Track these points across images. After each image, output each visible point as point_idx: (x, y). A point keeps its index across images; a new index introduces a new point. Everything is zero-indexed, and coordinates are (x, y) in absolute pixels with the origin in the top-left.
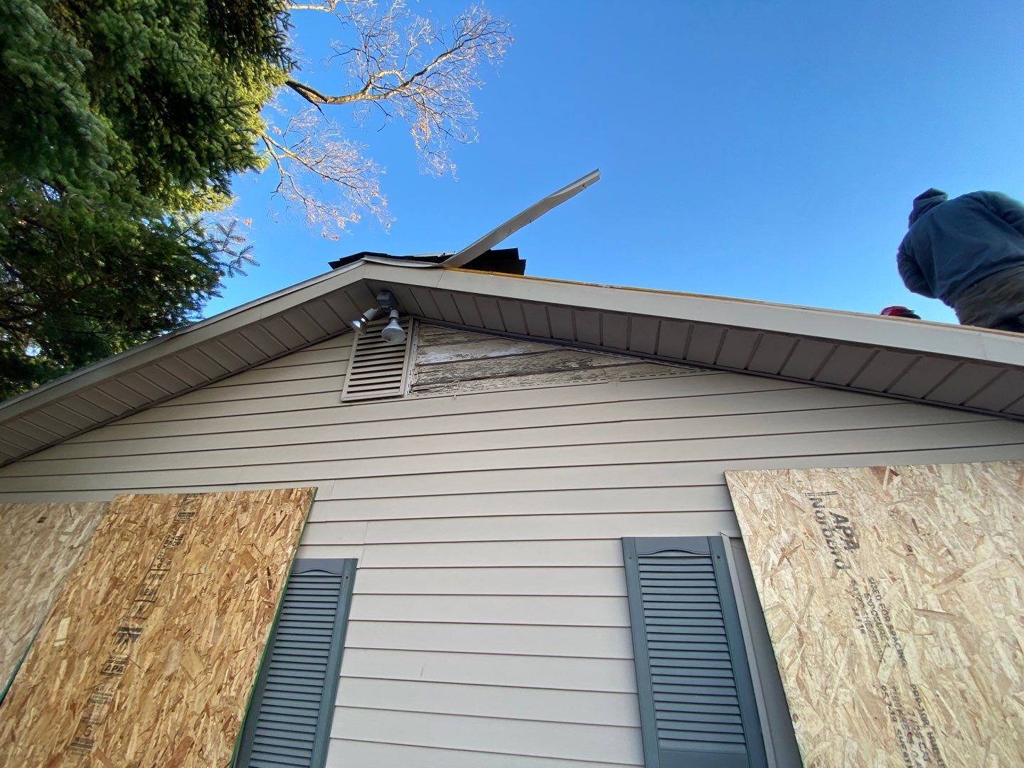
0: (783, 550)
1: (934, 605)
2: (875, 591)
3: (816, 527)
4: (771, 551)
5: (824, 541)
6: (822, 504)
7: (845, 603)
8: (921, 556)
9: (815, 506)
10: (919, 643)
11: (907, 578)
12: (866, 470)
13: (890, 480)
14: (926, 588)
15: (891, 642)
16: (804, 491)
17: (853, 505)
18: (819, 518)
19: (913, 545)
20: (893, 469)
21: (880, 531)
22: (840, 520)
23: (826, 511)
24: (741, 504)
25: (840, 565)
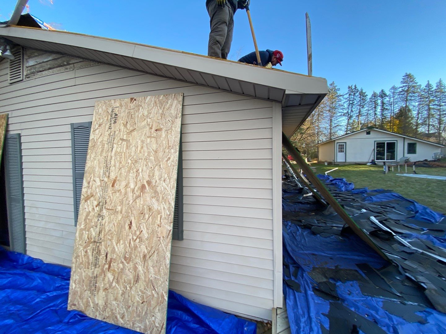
0: (100, 124)
1: (125, 137)
2: (114, 134)
3: (110, 117)
4: (97, 125)
5: (109, 121)
7: (107, 137)
8: (128, 125)
10: (117, 146)
11: (122, 131)
14: (125, 133)
15: (112, 147)
16: (112, 107)
17: (121, 110)
18: (112, 115)
19: (128, 122)
21: (123, 118)
22: (116, 115)
23: (114, 112)
24: (96, 112)
25: (110, 128)
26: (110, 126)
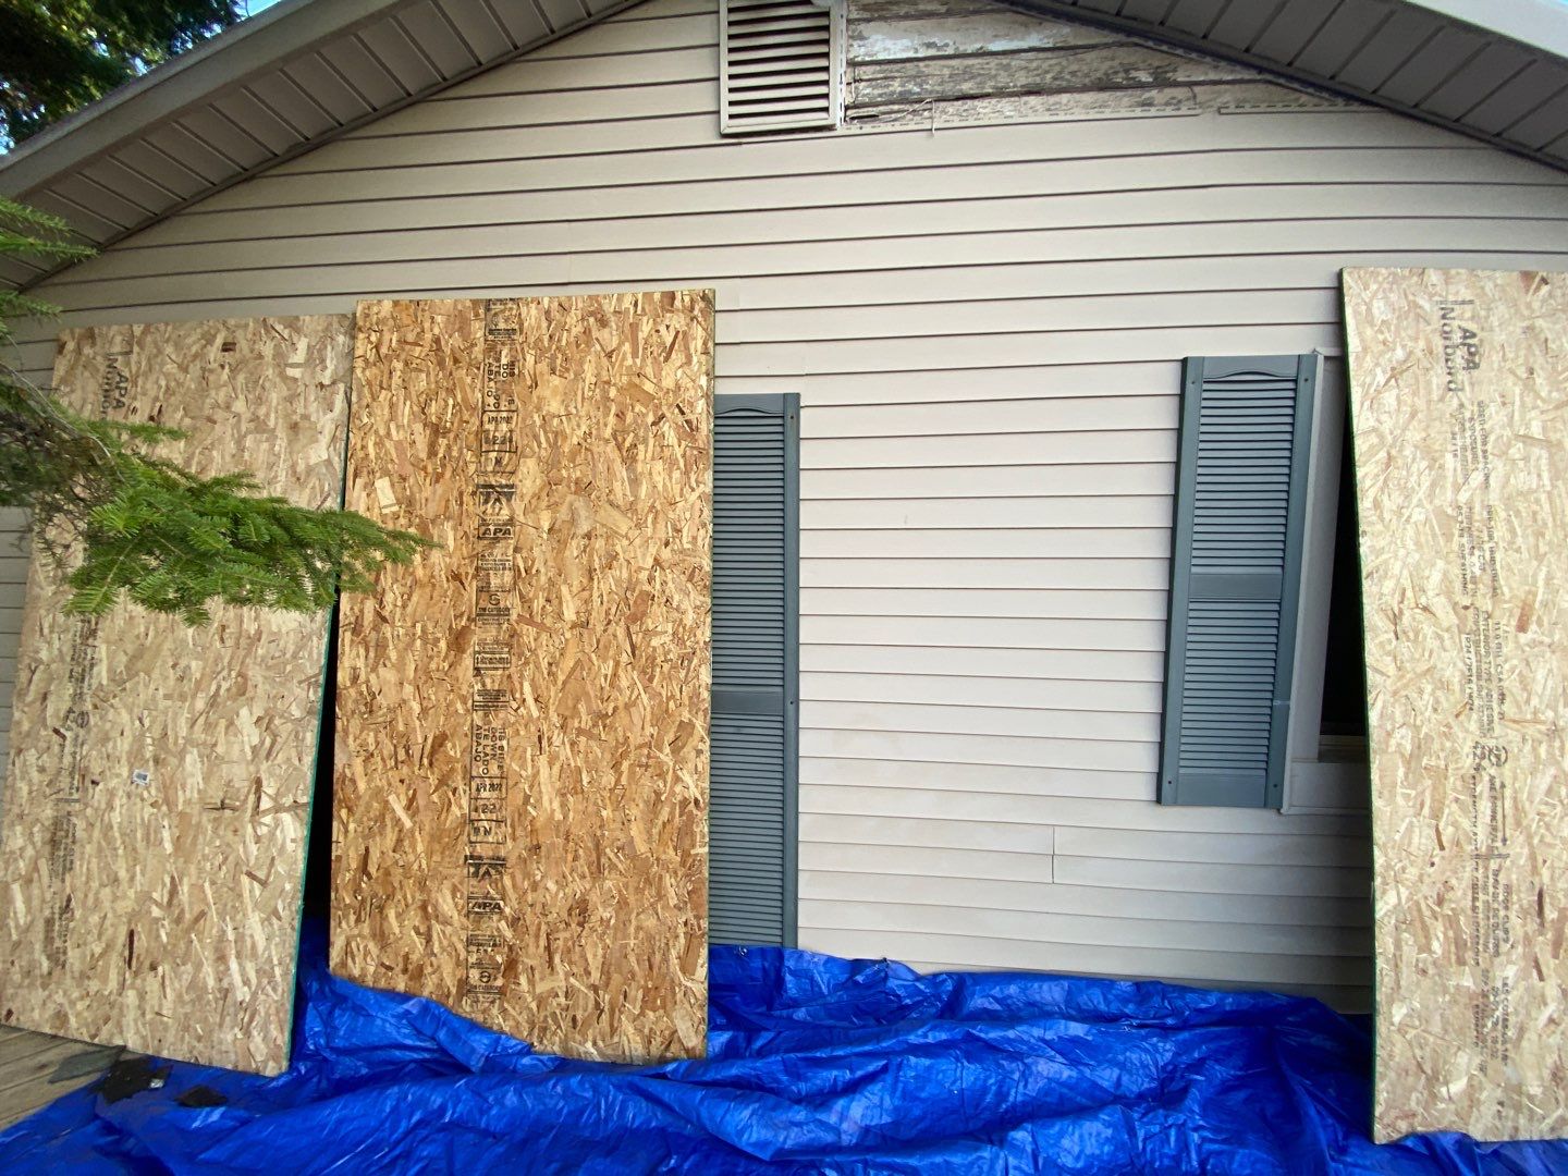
0: (1393, 369)
1: (1536, 430)
2: (1480, 415)
3: (1438, 343)
4: (1379, 371)
5: (1443, 360)
6: (1452, 315)
7: (1446, 428)
8: (1540, 380)
9: (1444, 317)
10: (1508, 468)
11: (1518, 403)
12: (1515, 275)
13: (1538, 289)
14: (1533, 414)
15: (1481, 466)
16: (1437, 298)
17: (1487, 317)
18: (1446, 333)
19: (1536, 367)
20: (1545, 274)
21: (1507, 350)
22: (1468, 334)
23: (1456, 323)
24: (1356, 313)
25: (1452, 386)
26: (1449, 378)
